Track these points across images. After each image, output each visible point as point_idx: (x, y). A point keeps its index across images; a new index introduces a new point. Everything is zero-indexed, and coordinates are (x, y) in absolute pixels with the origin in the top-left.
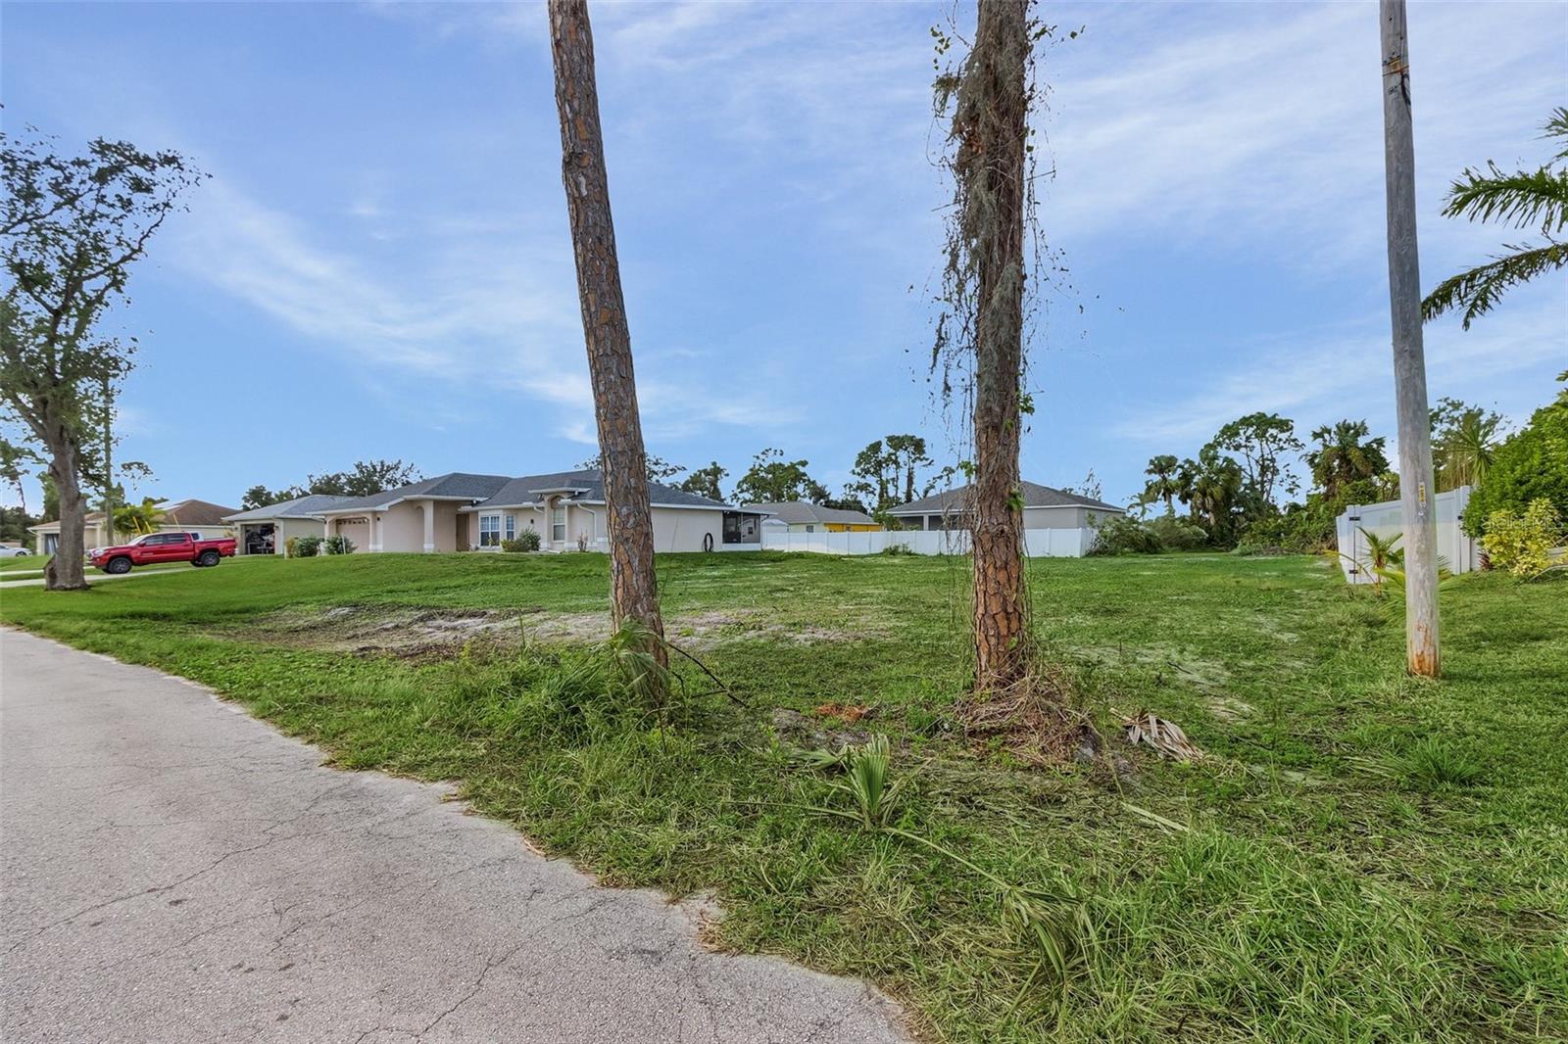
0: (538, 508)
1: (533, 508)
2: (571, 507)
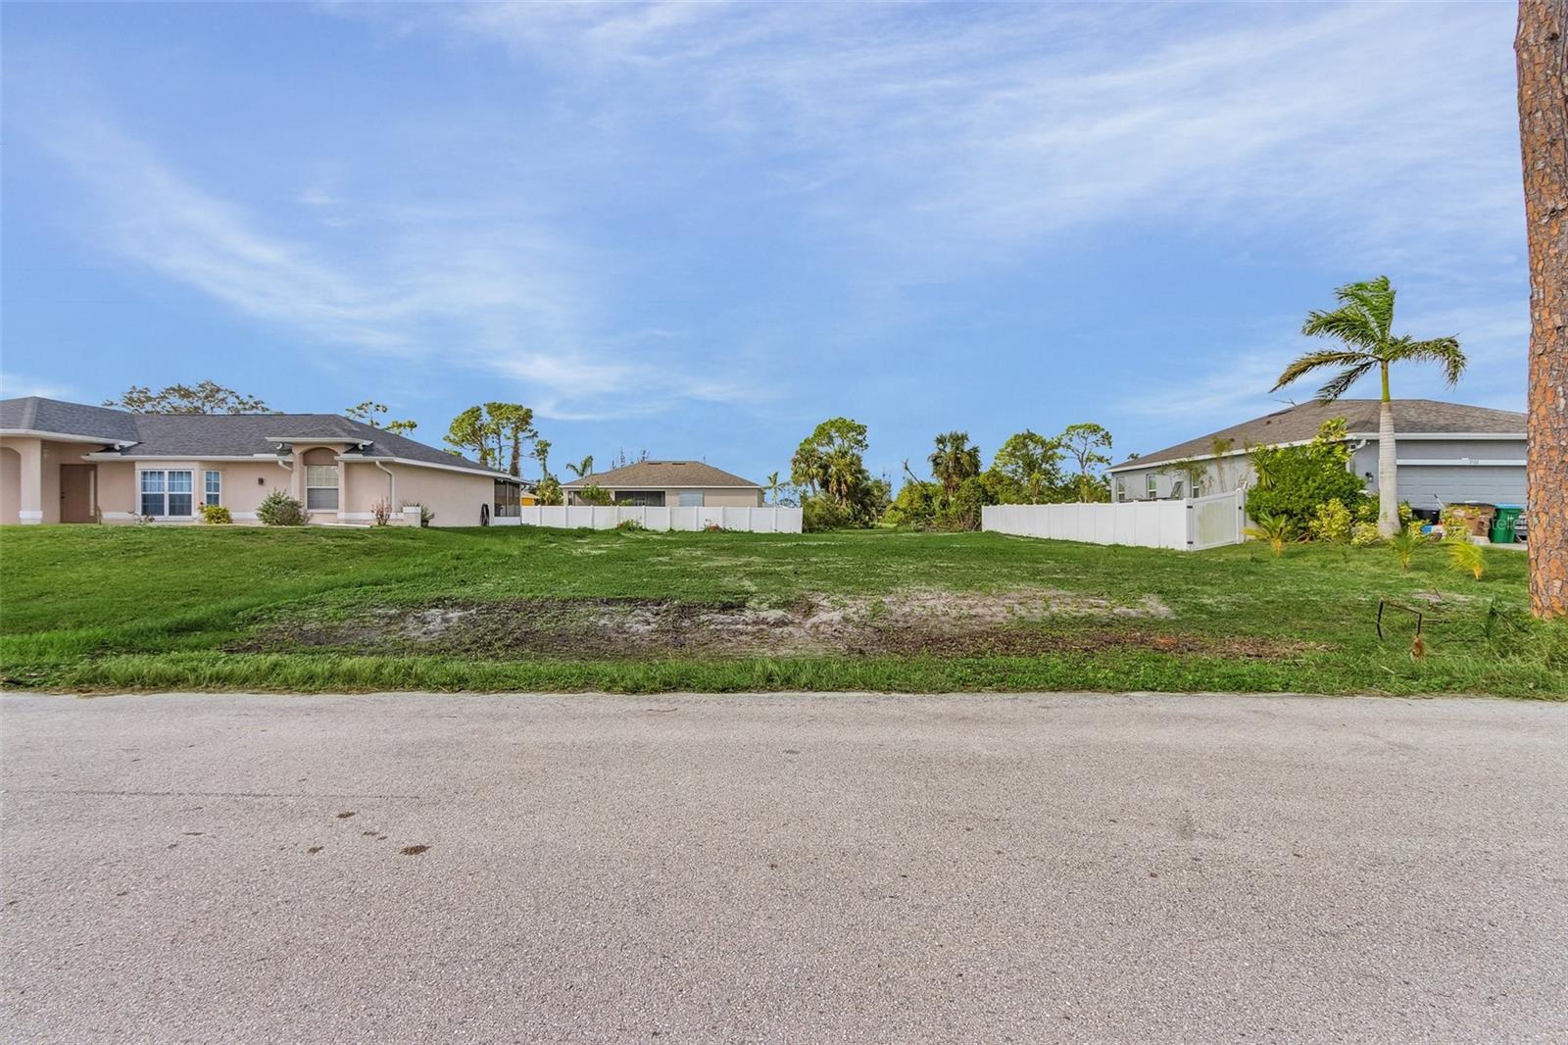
0: (285, 463)
1: (276, 463)
2: (348, 465)
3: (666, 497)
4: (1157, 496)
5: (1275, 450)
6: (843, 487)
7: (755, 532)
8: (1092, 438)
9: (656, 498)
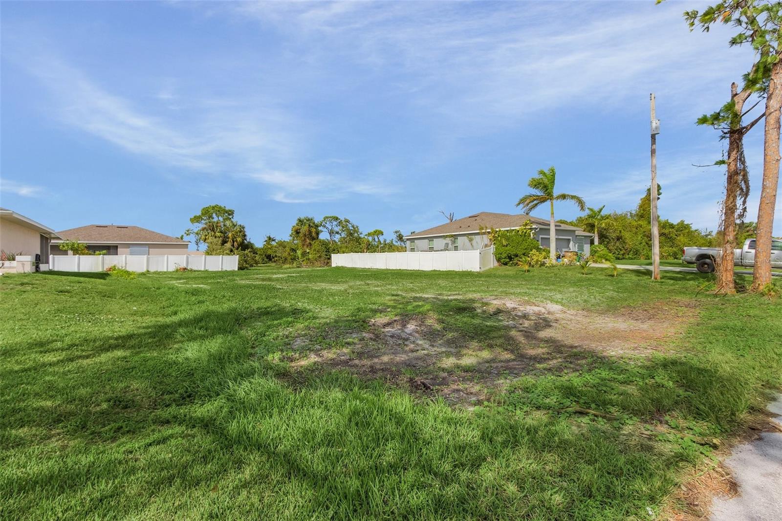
3: (118, 249)
4: (435, 249)
5: (500, 231)
6: (235, 243)
7: (210, 270)
8: (335, 223)
9: (111, 249)
